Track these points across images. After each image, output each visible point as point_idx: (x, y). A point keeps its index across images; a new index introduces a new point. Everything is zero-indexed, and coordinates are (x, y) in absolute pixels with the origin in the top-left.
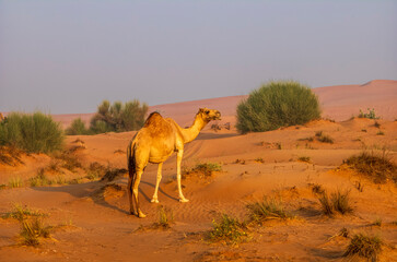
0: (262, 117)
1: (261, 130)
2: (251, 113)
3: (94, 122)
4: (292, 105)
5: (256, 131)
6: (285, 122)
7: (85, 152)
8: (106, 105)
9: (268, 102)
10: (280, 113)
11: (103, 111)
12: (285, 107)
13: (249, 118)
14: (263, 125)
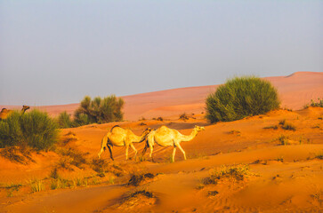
0: (229, 109)
1: (229, 120)
2: (220, 105)
3: (77, 114)
4: (255, 97)
5: (224, 120)
6: (250, 112)
7: (77, 143)
8: (87, 99)
9: (234, 95)
10: (245, 104)
11: (85, 105)
12: (249, 99)
13: (218, 110)
14: (230, 116)
